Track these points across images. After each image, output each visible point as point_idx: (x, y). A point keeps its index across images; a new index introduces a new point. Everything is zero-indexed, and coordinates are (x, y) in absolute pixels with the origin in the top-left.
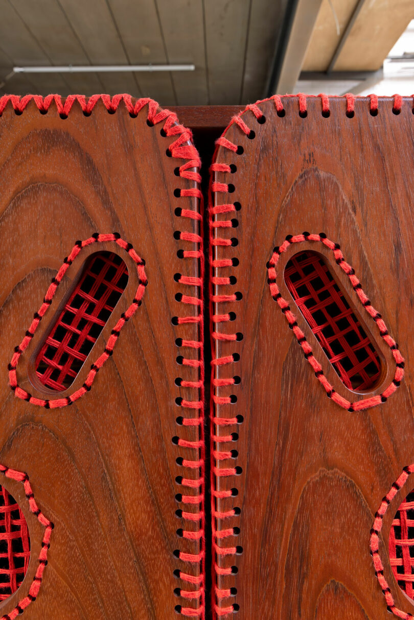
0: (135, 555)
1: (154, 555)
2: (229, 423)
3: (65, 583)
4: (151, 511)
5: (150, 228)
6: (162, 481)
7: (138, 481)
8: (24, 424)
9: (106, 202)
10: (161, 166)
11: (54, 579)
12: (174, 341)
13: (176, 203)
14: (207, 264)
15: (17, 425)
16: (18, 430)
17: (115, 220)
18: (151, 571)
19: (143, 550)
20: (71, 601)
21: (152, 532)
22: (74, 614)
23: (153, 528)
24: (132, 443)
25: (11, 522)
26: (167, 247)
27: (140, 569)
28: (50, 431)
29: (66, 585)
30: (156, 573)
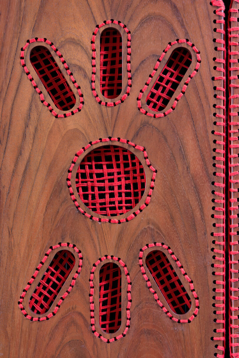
0: (194, 184)
1: (203, 184)
2: (237, 124)
3: (162, 197)
4: (202, 164)
5: (203, 37)
6: (207, 151)
7: (196, 151)
8: (144, 125)
9: (183, 25)
10: (207, 9)
11: (157, 196)
12: (213, 87)
13: (214, 26)
14: (227, 54)
15: (141, 125)
16: (141, 128)
17: (187, 33)
18: (201, 191)
19: (198, 182)
20: (165, 205)
21: (202, 173)
22: (166, 211)
23: (203, 172)
24: (193, 133)
25: (133, 175)
26: (210, 46)
27: (197, 190)
28: (156, 128)
29: (163, 198)
30: (204, 192)
